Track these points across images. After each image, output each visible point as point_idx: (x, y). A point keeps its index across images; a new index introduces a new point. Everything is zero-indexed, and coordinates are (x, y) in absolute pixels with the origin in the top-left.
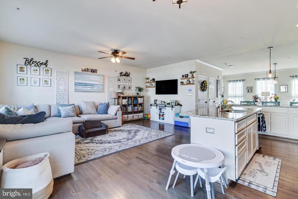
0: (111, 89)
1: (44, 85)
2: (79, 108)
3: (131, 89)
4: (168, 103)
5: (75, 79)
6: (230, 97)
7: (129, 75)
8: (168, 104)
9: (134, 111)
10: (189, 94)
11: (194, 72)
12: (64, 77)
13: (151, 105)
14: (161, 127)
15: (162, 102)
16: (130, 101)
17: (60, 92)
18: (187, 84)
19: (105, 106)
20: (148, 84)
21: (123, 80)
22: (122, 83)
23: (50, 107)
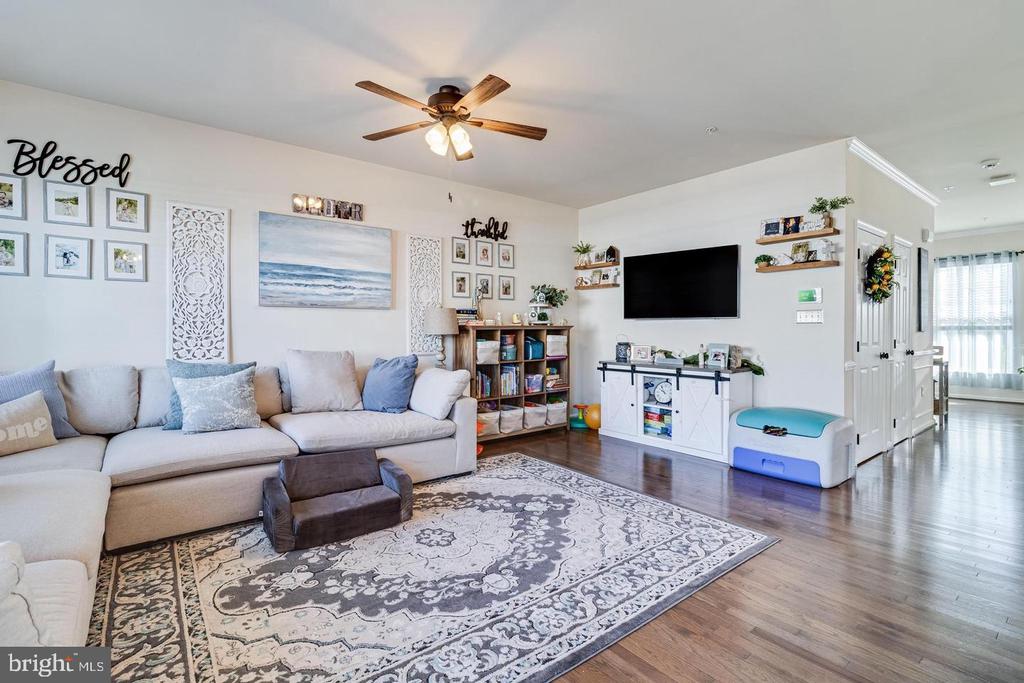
0: (427, 297)
1: (112, 273)
2: (280, 382)
3: (511, 296)
4: (684, 356)
5: (263, 245)
6: (943, 328)
7: (504, 231)
8: (686, 362)
9: (526, 392)
10: (802, 317)
11: (834, 206)
12: (211, 234)
13: (604, 368)
14: (655, 470)
15: (653, 353)
16: (510, 348)
17: (191, 309)
18: (797, 266)
19: (398, 374)
20: (586, 275)
21: (480, 254)
22: (473, 270)
23: (140, 380)
